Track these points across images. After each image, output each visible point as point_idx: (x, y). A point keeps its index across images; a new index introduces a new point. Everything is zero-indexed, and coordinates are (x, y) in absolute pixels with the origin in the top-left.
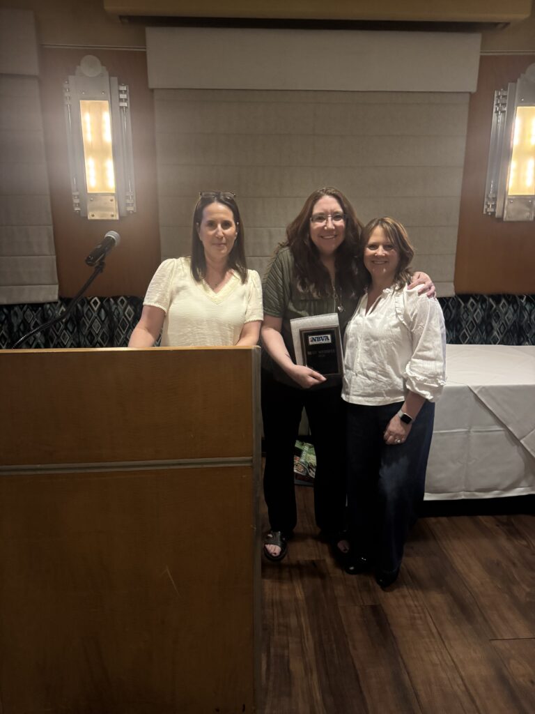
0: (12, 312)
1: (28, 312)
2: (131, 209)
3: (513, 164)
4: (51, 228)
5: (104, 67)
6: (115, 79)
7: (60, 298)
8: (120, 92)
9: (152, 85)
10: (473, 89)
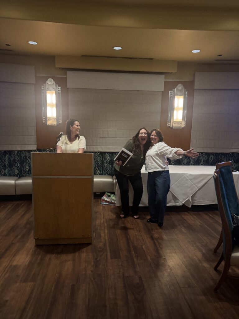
0: (22, 153)
1: (27, 153)
2: (60, 122)
3: (175, 112)
4: (35, 127)
5: (54, 82)
6: (57, 85)
7: (37, 149)
8: (59, 88)
9: (68, 87)
10: (163, 90)
